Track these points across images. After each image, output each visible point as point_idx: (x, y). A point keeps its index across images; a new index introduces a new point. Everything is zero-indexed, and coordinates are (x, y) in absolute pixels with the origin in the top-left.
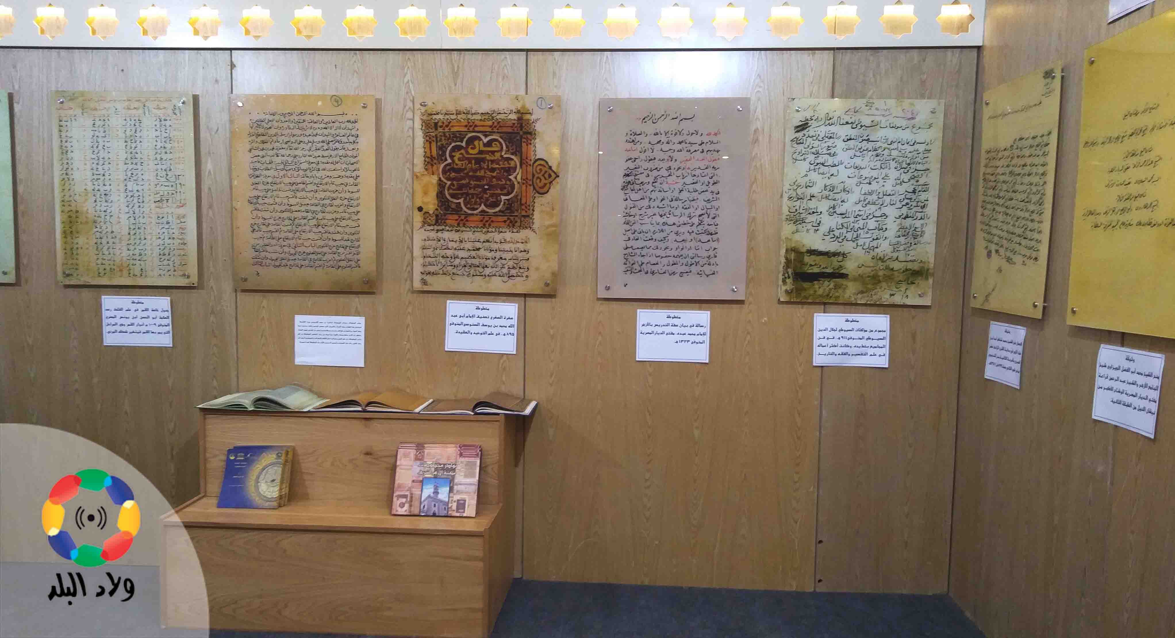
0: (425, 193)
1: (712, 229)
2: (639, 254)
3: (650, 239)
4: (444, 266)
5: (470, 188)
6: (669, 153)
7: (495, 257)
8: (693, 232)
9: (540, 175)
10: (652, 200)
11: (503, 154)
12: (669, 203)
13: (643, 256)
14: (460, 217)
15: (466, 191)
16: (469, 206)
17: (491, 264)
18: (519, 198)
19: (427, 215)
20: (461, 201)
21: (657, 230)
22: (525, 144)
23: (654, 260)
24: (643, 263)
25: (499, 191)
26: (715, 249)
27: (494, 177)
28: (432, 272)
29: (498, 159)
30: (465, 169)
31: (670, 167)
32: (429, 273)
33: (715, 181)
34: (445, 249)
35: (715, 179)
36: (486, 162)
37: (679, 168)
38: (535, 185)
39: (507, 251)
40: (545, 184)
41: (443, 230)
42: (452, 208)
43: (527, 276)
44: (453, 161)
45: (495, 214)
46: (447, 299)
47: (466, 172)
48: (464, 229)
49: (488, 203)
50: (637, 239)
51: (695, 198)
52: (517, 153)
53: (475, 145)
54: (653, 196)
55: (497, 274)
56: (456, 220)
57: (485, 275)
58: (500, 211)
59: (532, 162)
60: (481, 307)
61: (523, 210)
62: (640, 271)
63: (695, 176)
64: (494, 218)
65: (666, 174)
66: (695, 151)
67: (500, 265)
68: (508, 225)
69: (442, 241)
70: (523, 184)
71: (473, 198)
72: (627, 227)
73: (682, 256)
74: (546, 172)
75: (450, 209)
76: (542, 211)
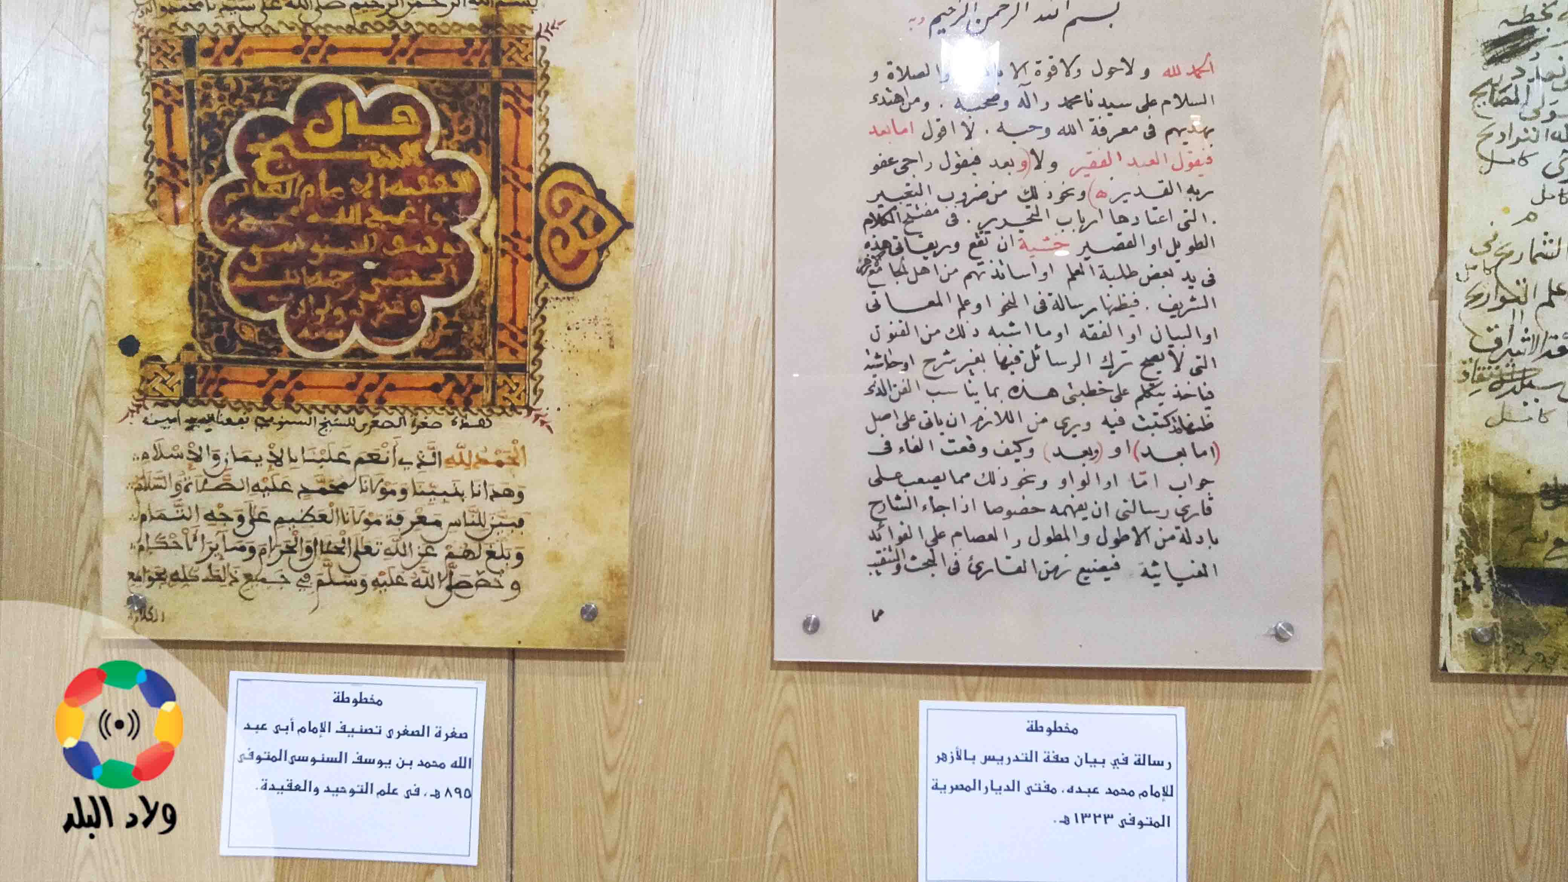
0: (149, 290)
1: (1193, 410)
2: (924, 500)
3: (964, 449)
4: (212, 550)
5: (312, 271)
6: (1029, 141)
7: (400, 518)
8: (1122, 421)
9: (564, 223)
10: (972, 308)
11: (431, 145)
12: (1033, 319)
13: (942, 508)
14: (272, 372)
15: (296, 281)
16: (305, 333)
17: (388, 543)
18: (488, 301)
19: (157, 366)
20: (278, 315)
21: (989, 416)
22: (510, 111)
23: (982, 524)
24: (939, 536)
25: (416, 281)
26: (1204, 483)
27: (399, 230)
28: (170, 571)
29: (411, 167)
30: (294, 201)
31: (1033, 188)
32: (160, 577)
33: (1200, 239)
34: (218, 488)
35: (1198, 231)
36: (370, 177)
37: (1065, 195)
38: (546, 257)
39: (445, 493)
40: (583, 255)
41: (211, 418)
42: (242, 342)
43: (516, 586)
44: (251, 173)
45: (402, 362)
46: (231, 669)
47: (294, 211)
48: (286, 415)
49: (375, 324)
50: (917, 449)
51: (1128, 300)
52: (482, 143)
53: (328, 119)
54: (975, 292)
55: (408, 577)
56: (261, 384)
57: (364, 583)
58: (419, 351)
59: (537, 174)
60: (353, 694)
61: (502, 345)
62: (931, 563)
63: (1125, 219)
64: (398, 377)
65: (1020, 213)
66: (1125, 131)
67: (419, 546)
68: (450, 401)
69: (207, 462)
70: (504, 252)
71: (322, 305)
72: (881, 406)
73: (1081, 508)
74: (585, 210)
75: (239, 347)
76: (572, 351)
